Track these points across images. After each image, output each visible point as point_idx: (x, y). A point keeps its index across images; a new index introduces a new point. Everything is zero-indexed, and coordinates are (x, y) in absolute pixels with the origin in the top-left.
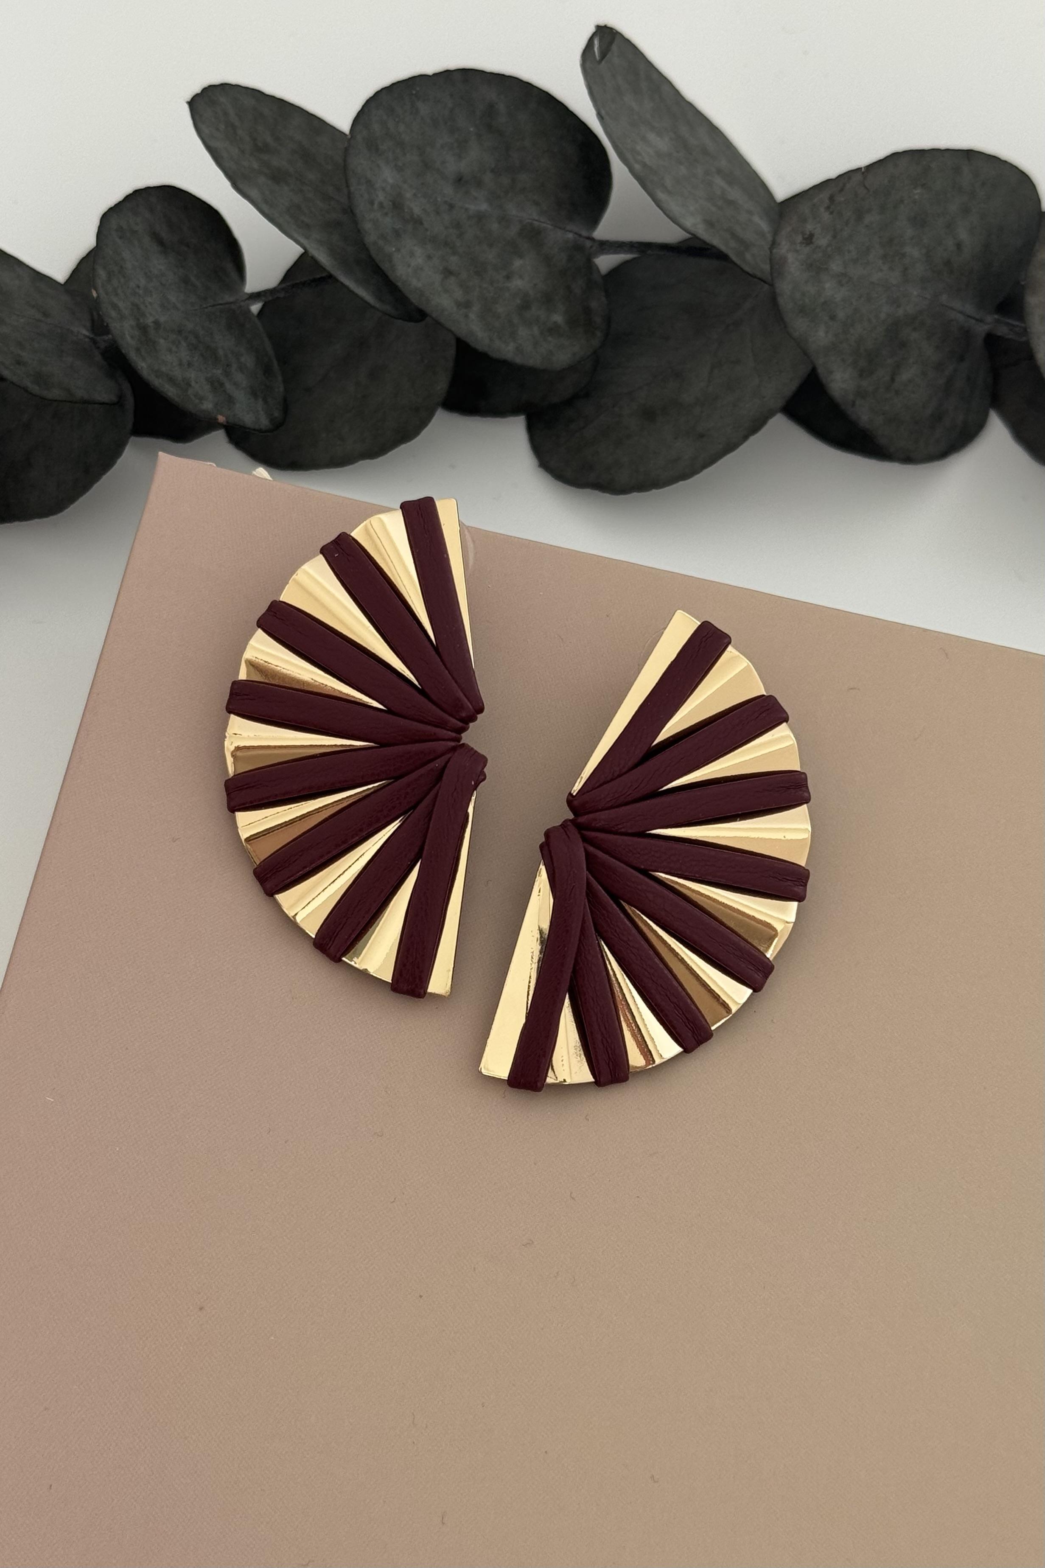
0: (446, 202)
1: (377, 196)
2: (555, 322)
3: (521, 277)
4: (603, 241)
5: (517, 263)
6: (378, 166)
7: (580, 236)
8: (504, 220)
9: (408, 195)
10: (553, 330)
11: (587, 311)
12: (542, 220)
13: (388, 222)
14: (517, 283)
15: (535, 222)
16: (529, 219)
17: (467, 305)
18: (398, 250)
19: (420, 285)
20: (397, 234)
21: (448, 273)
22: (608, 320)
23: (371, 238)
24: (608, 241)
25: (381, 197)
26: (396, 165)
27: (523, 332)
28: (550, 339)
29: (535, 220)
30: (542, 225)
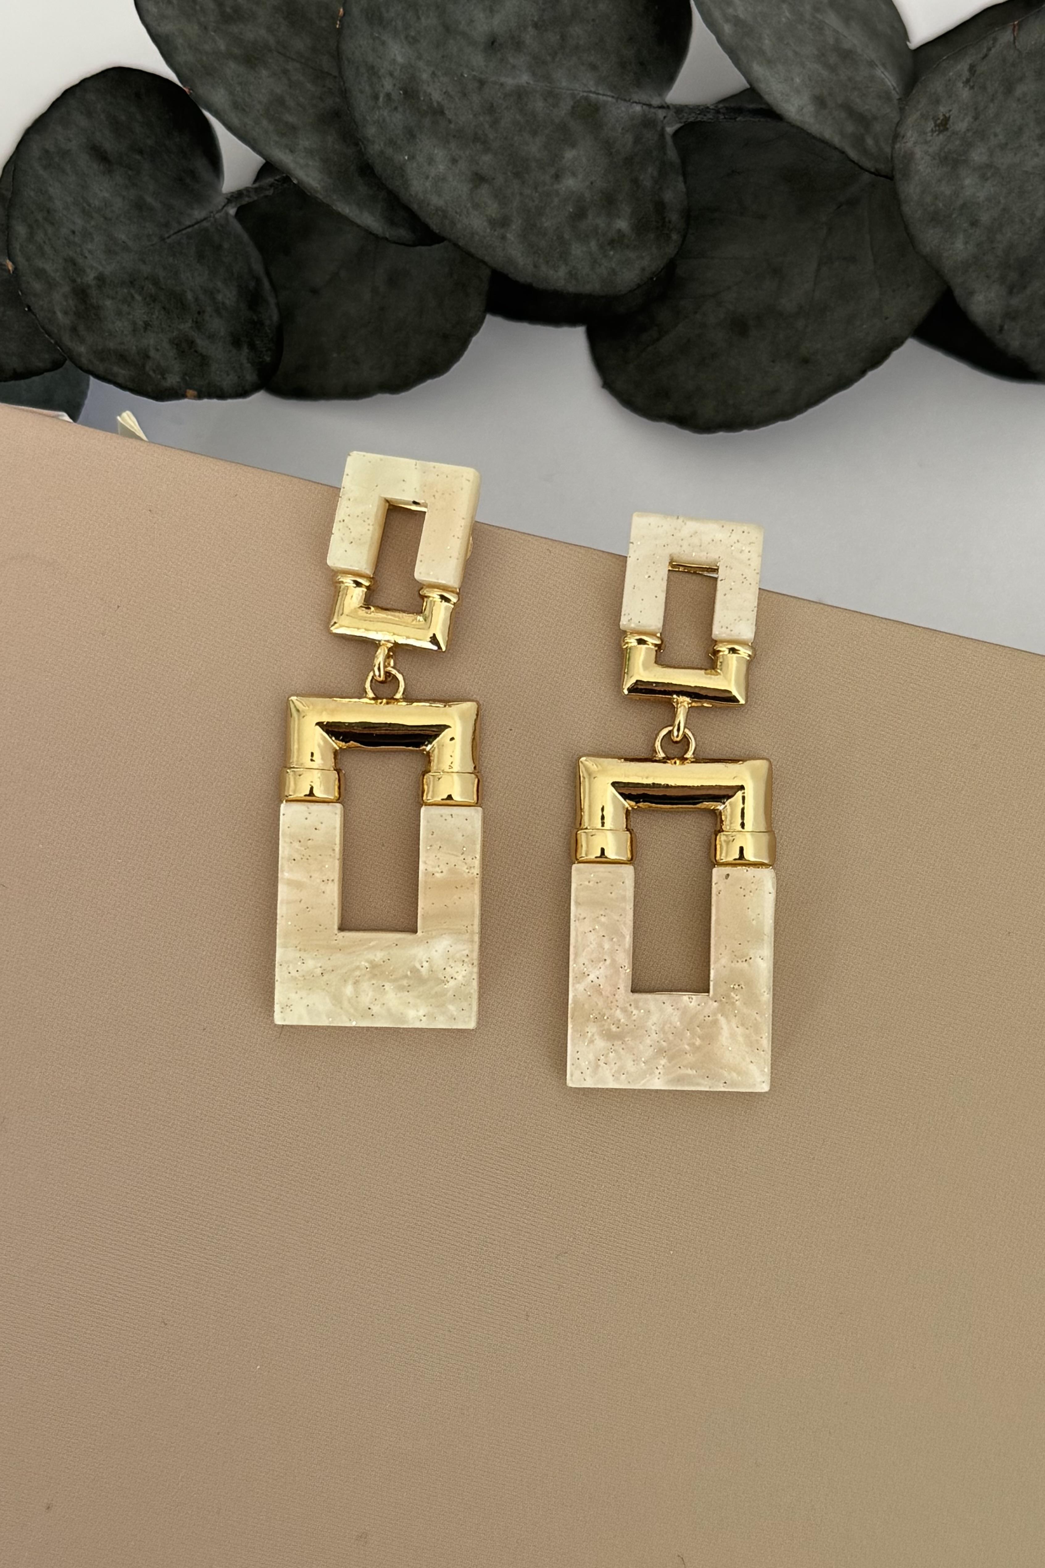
0: (474, 76)
1: (383, 86)
2: (619, 231)
3: (574, 174)
4: (681, 106)
5: (569, 154)
6: (383, 43)
7: (650, 106)
8: (552, 96)
9: (425, 76)
10: (617, 241)
11: (660, 207)
12: (601, 92)
13: (397, 120)
14: (570, 183)
15: (591, 95)
16: (583, 91)
17: (503, 222)
18: (412, 158)
19: (441, 203)
20: (411, 134)
21: (479, 179)
22: (687, 214)
23: (376, 147)
24: (686, 106)
25: (388, 85)
26: (406, 37)
27: (577, 250)
28: (611, 253)
29: (591, 92)
30: (601, 97)
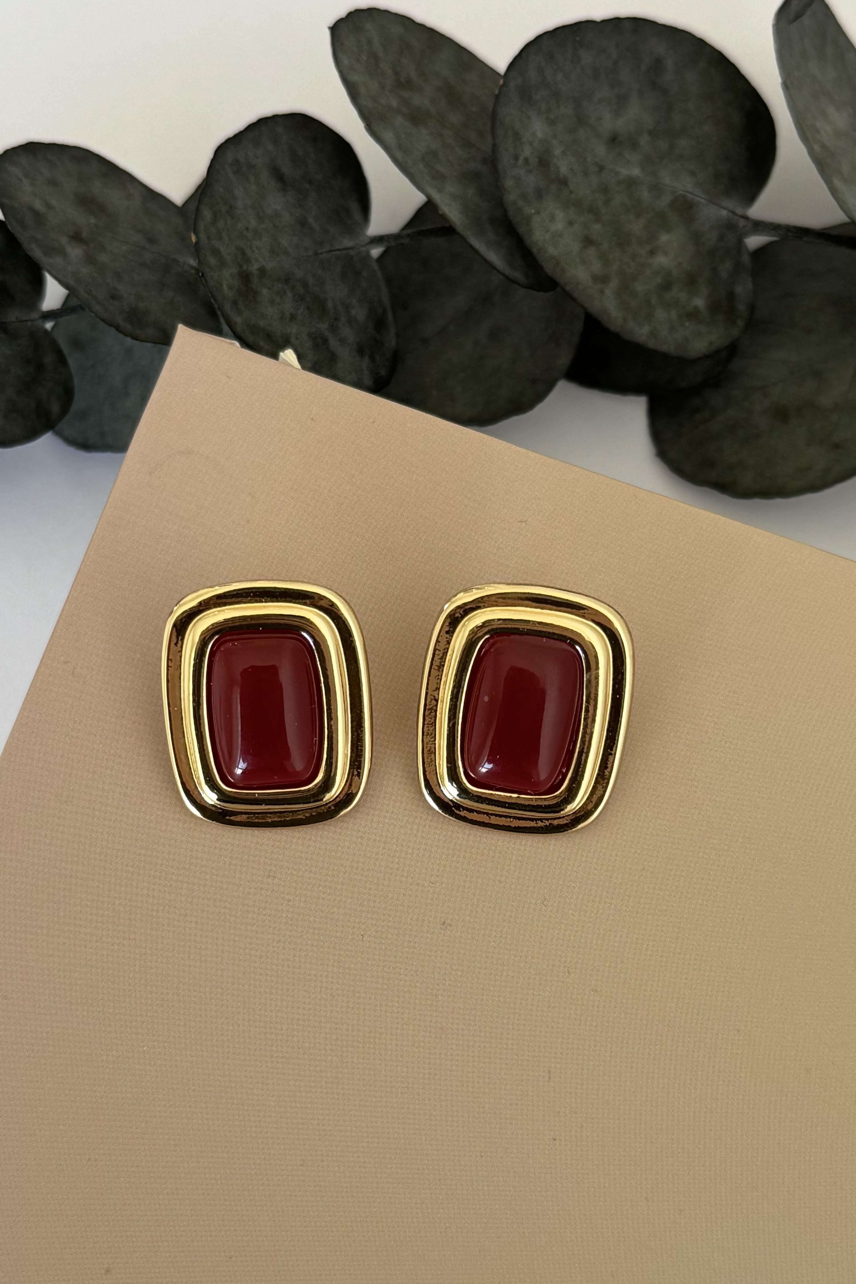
0: (596, 163)
1: (523, 151)
2: (696, 307)
3: (666, 254)
4: (757, 220)
5: (664, 238)
6: (529, 118)
7: (734, 213)
8: (657, 189)
9: (557, 152)
10: (693, 315)
11: (731, 296)
12: (697, 193)
13: (531, 180)
14: (661, 260)
16: (684, 191)
17: (604, 280)
18: (538, 213)
19: (556, 253)
20: (539, 194)
21: (588, 241)
22: (752, 308)
23: (511, 197)
25: (527, 152)
26: (548, 118)
27: (660, 314)
28: (687, 324)
29: (688, 192)
30: (695, 197)
